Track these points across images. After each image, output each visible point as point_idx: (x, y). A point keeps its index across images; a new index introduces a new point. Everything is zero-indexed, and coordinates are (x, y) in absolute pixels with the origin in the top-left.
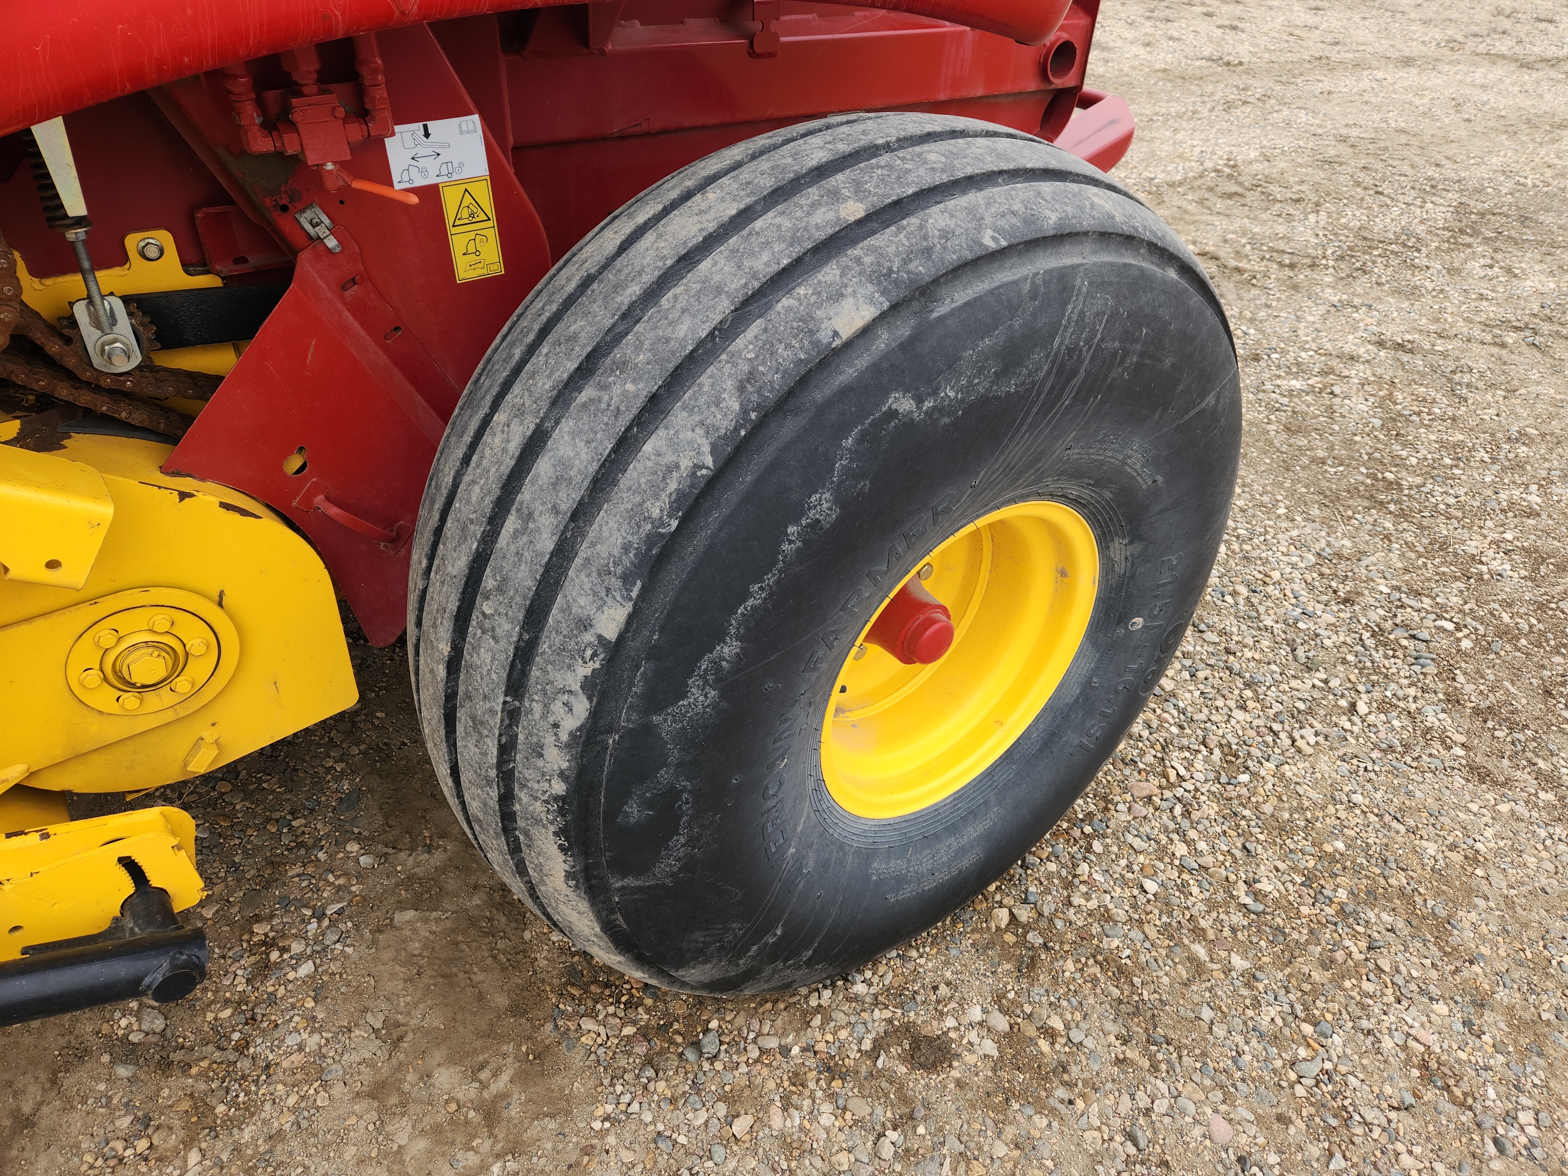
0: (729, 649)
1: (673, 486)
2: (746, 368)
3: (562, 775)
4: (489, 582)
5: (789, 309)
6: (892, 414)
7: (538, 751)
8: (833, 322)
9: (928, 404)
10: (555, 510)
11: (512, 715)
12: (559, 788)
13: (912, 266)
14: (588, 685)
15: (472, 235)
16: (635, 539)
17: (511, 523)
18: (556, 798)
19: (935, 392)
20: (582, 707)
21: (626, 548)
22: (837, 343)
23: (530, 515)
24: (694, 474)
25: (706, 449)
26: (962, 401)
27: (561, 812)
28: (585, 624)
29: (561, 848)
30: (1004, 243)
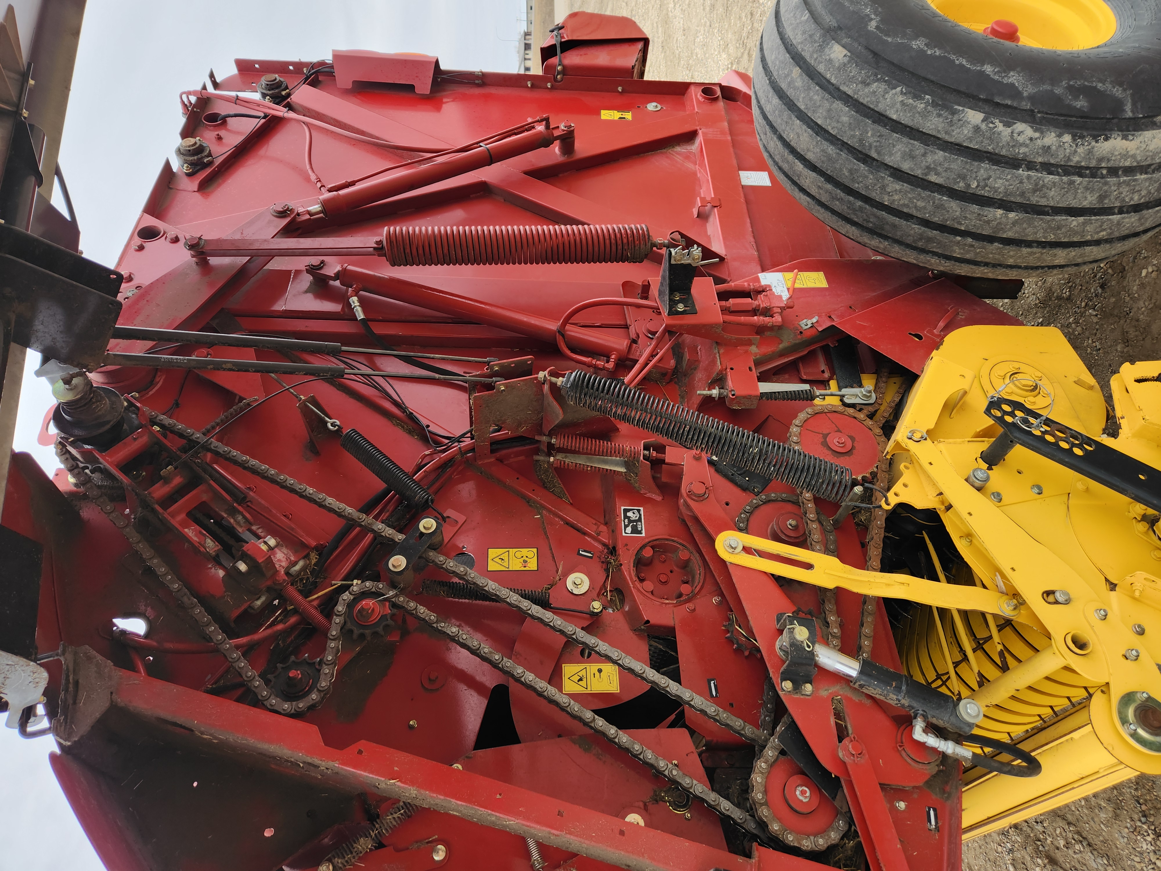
0: (988, 69)
1: (911, 101)
2: (860, 85)
3: (1060, 136)
4: (961, 186)
5: (836, 78)
6: (877, 27)
7: (1047, 149)
8: (840, 58)
9: (873, 16)
10: (924, 155)
11: (1031, 166)
12: (1067, 138)
13: (817, 39)
14: (1007, 125)
15: (807, 281)
16: (935, 112)
17: (933, 178)
18: (1074, 139)
19: (868, 15)
20: (1020, 126)
21: (939, 115)
22: (849, 54)
23: (928, 167)
24: (905, 93)
25: (894, 91)
26: (871, 6)
27: (1082, 137)
28: (977, 129)
29: (1106, 139)
30: (807, 11)
